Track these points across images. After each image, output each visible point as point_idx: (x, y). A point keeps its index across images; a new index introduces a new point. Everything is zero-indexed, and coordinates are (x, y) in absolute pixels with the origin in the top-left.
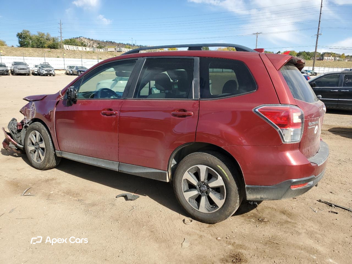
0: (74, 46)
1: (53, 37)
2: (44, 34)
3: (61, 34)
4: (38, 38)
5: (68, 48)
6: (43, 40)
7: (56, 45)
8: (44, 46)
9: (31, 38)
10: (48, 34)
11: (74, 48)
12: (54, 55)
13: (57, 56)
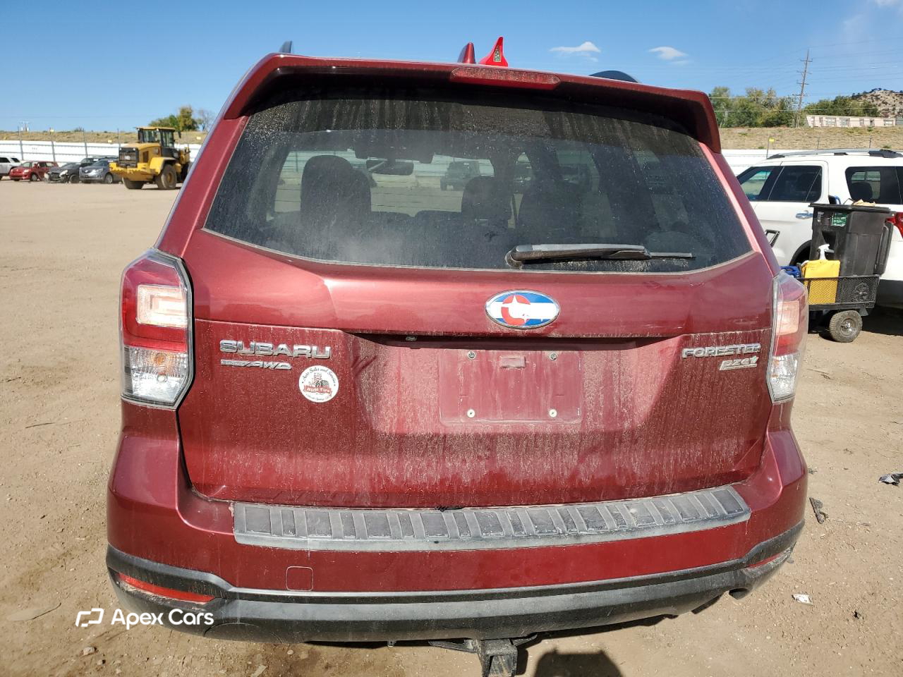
0: (838, 118)
1: (782, 98)
2: (760, 92)
3: (803, 87)
4: (745, 104)
5: (818, 124)
6: (754, 108)
7: (785, 118)
8: (756, 123)
9: (728, 107)
10: (770, 92)
11: (838, 121)
12: (753, 143)
13: (760, 145)
